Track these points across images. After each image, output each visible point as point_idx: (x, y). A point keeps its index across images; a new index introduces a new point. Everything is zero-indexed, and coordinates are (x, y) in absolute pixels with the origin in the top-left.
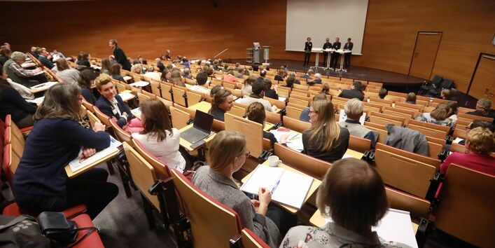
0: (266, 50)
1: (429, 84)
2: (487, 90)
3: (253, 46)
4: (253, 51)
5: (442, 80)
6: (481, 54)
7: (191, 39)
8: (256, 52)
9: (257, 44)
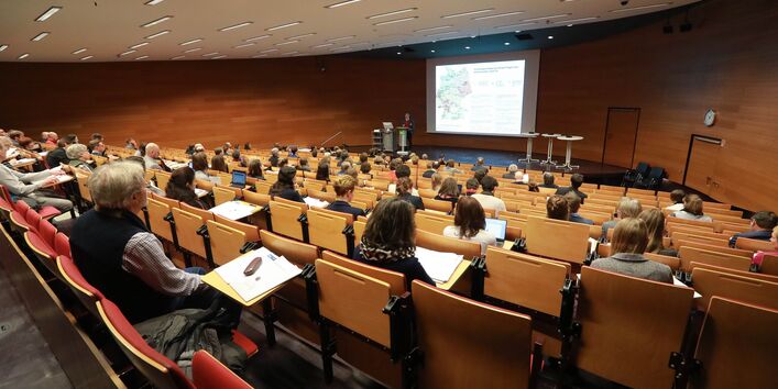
0: (401, 133)
1: (633, 173)
2: (709, 179)
3: (382, 127)
4: (381, 134)
5: (649, 168)
6: (693, 136)
7: (286, 118)
8: (387, 136)
9: (388, 125)
